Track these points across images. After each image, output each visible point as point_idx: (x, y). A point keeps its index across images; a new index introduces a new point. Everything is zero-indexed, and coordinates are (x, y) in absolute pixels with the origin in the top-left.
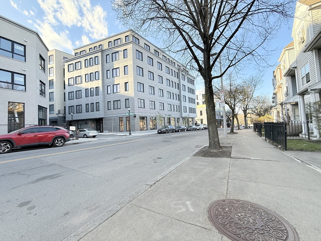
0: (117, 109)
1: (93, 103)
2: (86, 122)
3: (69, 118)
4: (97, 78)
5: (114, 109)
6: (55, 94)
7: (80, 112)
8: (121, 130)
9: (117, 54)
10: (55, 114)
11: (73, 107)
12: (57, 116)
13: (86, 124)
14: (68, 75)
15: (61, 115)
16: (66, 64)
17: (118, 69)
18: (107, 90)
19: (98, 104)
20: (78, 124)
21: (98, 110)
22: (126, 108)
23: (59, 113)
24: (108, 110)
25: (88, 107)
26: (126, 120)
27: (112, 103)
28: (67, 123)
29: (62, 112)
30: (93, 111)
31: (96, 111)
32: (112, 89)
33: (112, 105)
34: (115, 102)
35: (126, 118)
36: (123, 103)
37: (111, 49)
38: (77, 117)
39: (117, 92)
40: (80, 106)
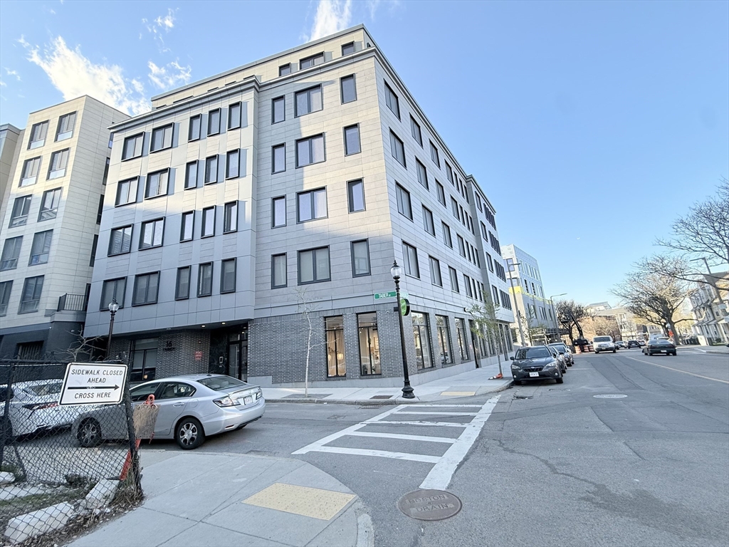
0: (315, 281)
1: (209, 264)
2: (170, 344)
3: (97, 326)
4: (233, 173)
5: (300, 283)
6: (56, 237)
7: (151, 299)
8: (332, 373)
9: (315, 95)
10: (42, 312)
11: (121, 284)
12: (48, 320)
13: (170, 348)
14: (119, 171)
15: (68, 316)
16: (119, 139)
17: (321, 139)
18: (270, 213)
19: (230, 266)
20: (133, 352)
21: (229, 287)
22: (355, 275)
23: (58, 311)
24: (273, 287)
25: (184, 281)
26: (355, 324)
27: (292, 259)
28: (86, 348)
29: (73, 304)
30: (205, 293)
31: (223, 292)
32: (295, 208)
33: (293, 270)
34: (304, 256)
35: (355, 318)
36: (340, 259)
37: (292, 80)
38: (133, 320)
39: (313, 218)
40: (154, 279)
